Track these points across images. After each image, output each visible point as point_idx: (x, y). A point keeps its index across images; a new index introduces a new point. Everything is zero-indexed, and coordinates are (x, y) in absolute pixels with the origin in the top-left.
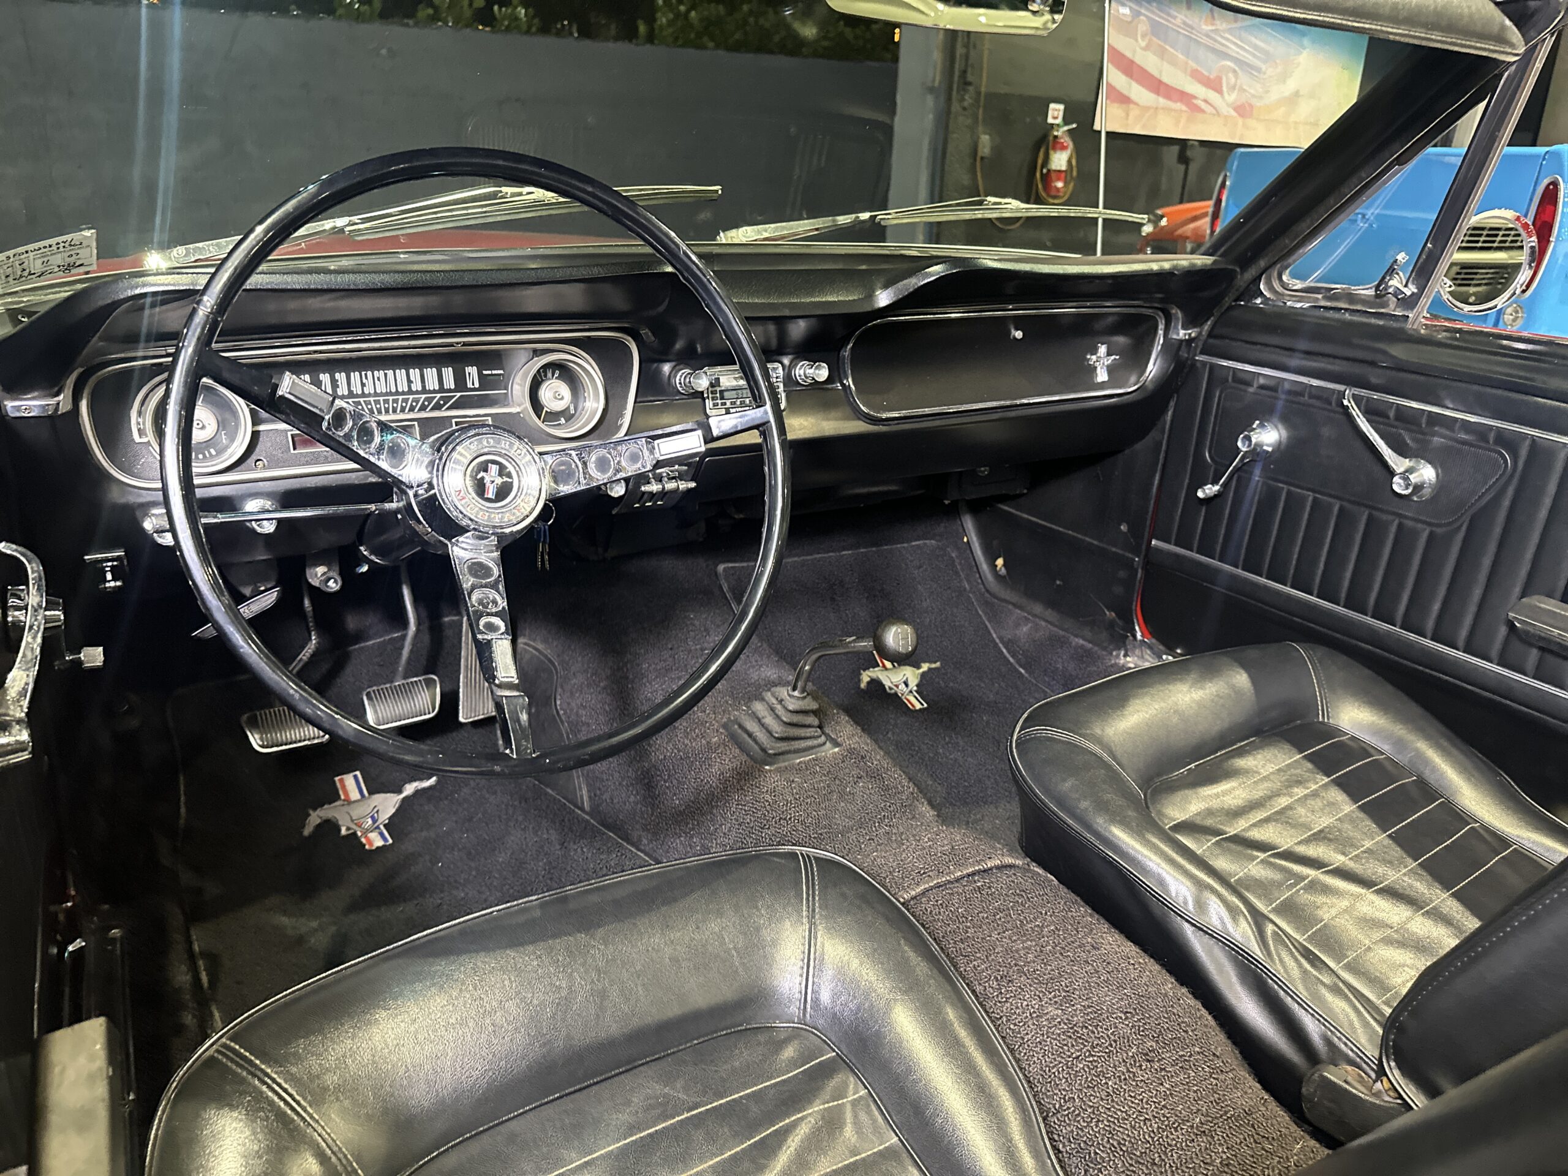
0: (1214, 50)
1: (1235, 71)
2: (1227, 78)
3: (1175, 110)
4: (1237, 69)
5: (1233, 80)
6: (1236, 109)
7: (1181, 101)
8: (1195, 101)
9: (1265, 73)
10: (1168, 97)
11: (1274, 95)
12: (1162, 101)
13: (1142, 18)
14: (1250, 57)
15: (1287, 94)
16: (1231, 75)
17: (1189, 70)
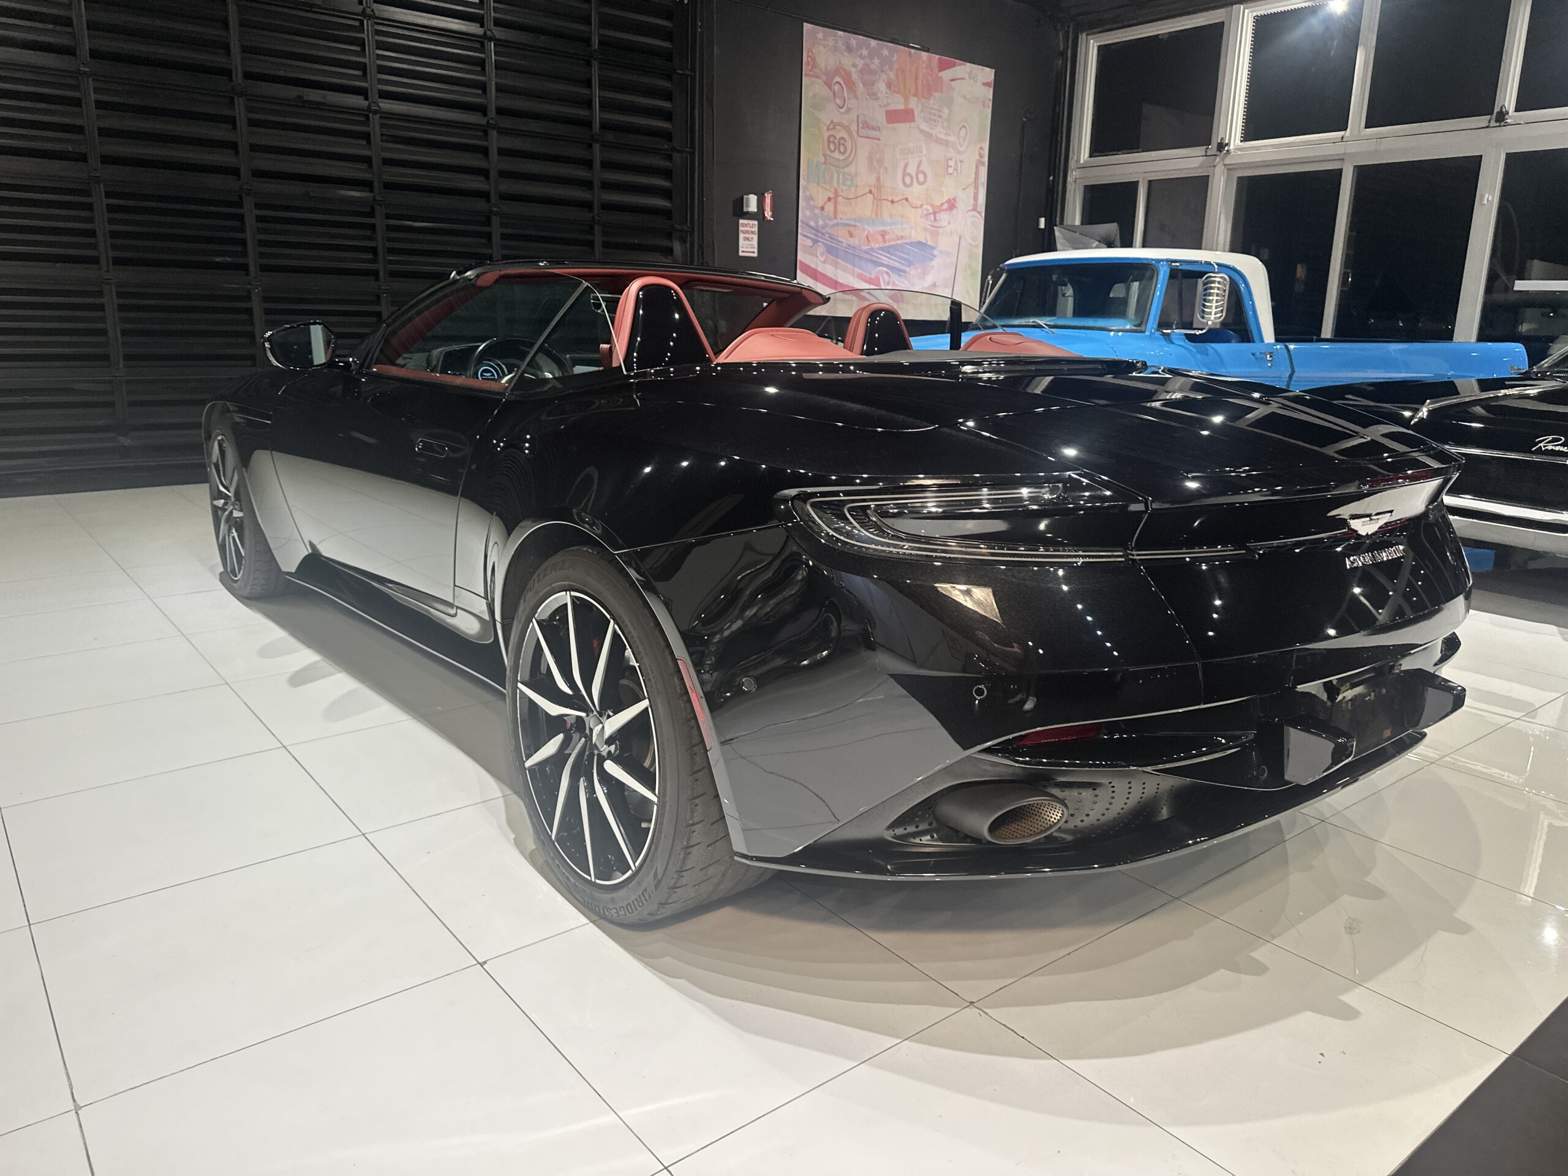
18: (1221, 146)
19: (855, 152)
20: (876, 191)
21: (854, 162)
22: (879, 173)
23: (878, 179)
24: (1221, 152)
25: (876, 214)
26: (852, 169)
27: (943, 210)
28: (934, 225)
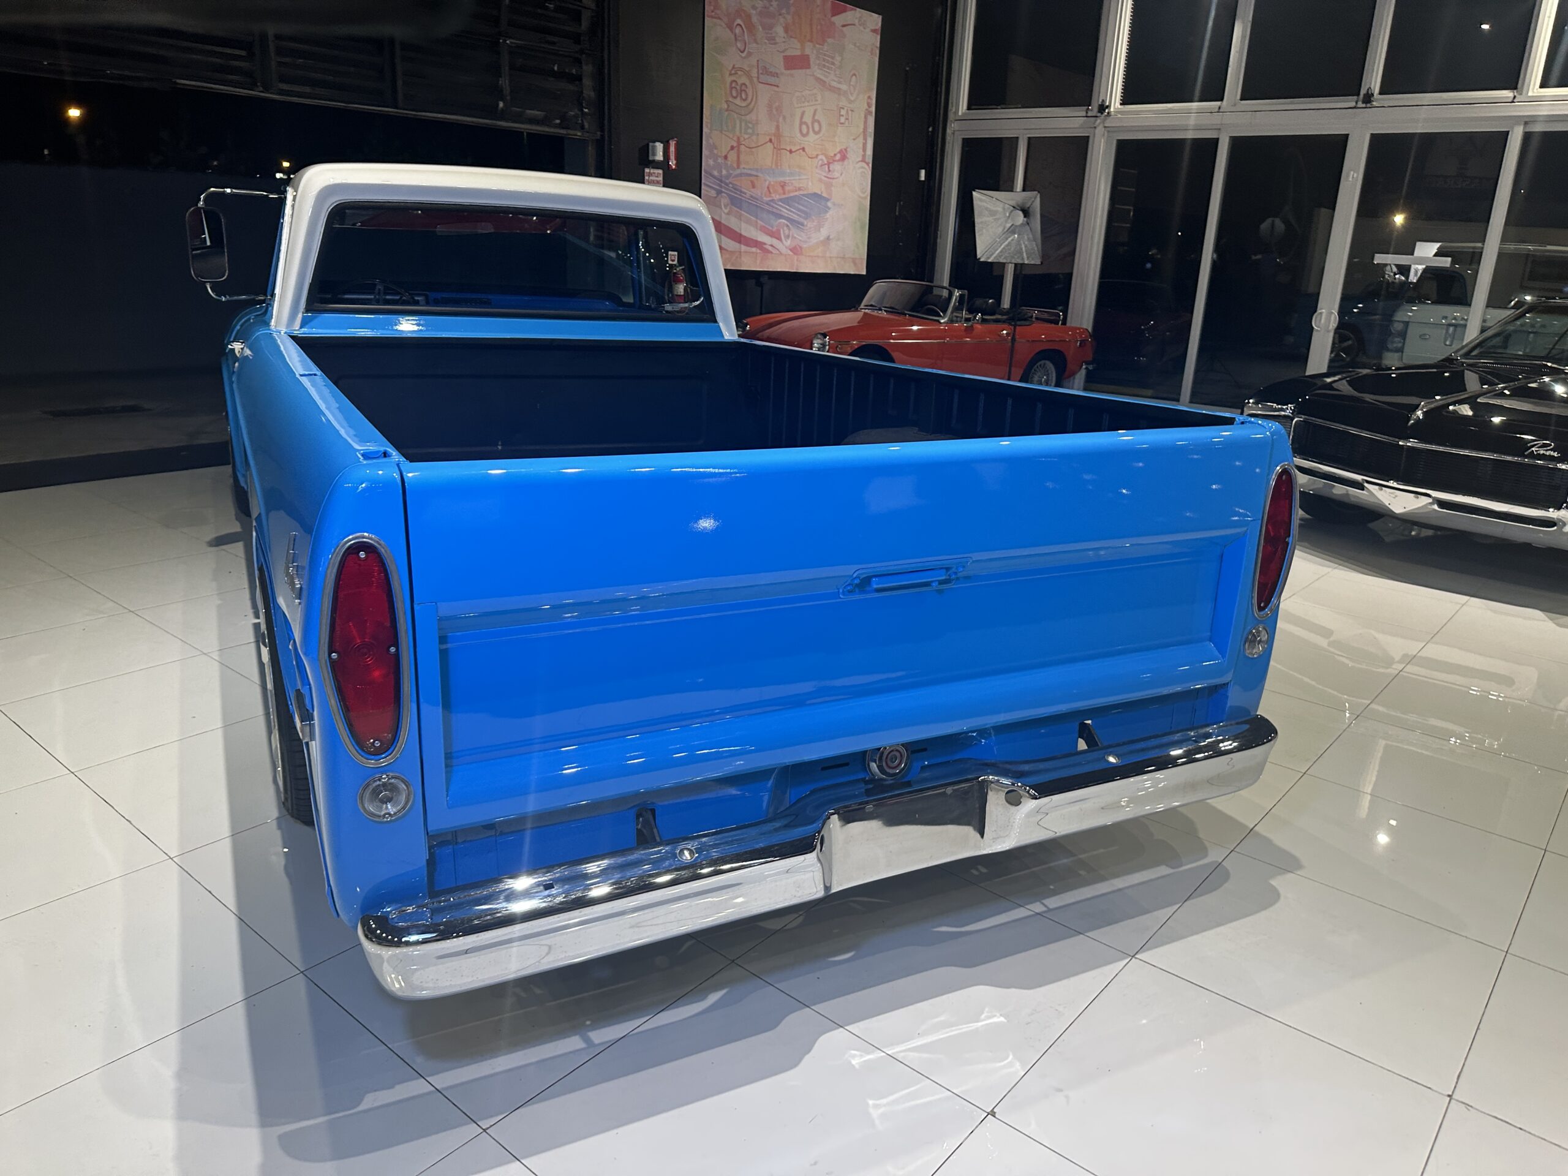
0: (773, 213)
1: (787, 226)
2: (784, 231)
3: (753, 253)
4: (788, 224)
5: (787, 232)
6: (791, 250)
7: (756, 246)
8: (765, 246)
9: (807, 226)
10: (747, 245)
11: (814, 241)
12: (743, 248)
13: (723, 194)
14: (796, 216)
15: (822, 239)
16: (785, 228)
17: (759, 226)
18: (1103, 108)
19: (756, 97)
20: (776, 139)
21: (755, 109)
22: (778, 122)
23: (778, 127)
24: (1102, 113)
25: (777, 165)
26: (752, 117)
27: (834, 161)
28: (829, 176)
